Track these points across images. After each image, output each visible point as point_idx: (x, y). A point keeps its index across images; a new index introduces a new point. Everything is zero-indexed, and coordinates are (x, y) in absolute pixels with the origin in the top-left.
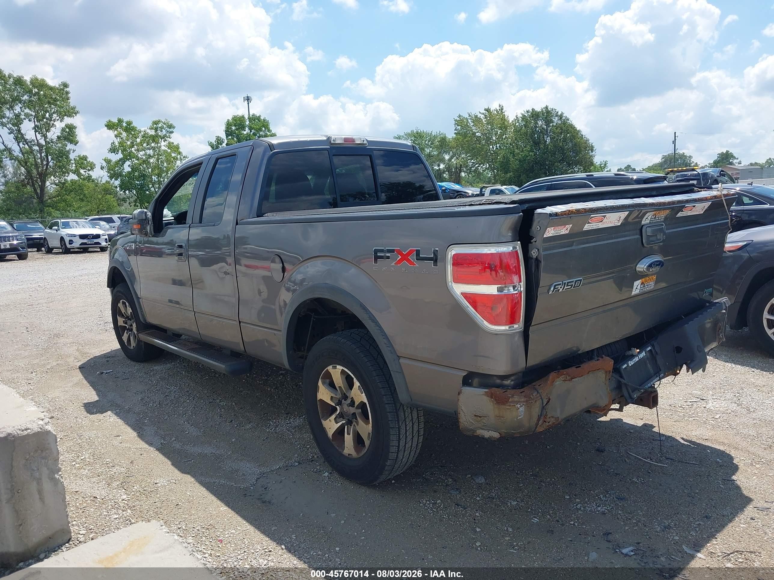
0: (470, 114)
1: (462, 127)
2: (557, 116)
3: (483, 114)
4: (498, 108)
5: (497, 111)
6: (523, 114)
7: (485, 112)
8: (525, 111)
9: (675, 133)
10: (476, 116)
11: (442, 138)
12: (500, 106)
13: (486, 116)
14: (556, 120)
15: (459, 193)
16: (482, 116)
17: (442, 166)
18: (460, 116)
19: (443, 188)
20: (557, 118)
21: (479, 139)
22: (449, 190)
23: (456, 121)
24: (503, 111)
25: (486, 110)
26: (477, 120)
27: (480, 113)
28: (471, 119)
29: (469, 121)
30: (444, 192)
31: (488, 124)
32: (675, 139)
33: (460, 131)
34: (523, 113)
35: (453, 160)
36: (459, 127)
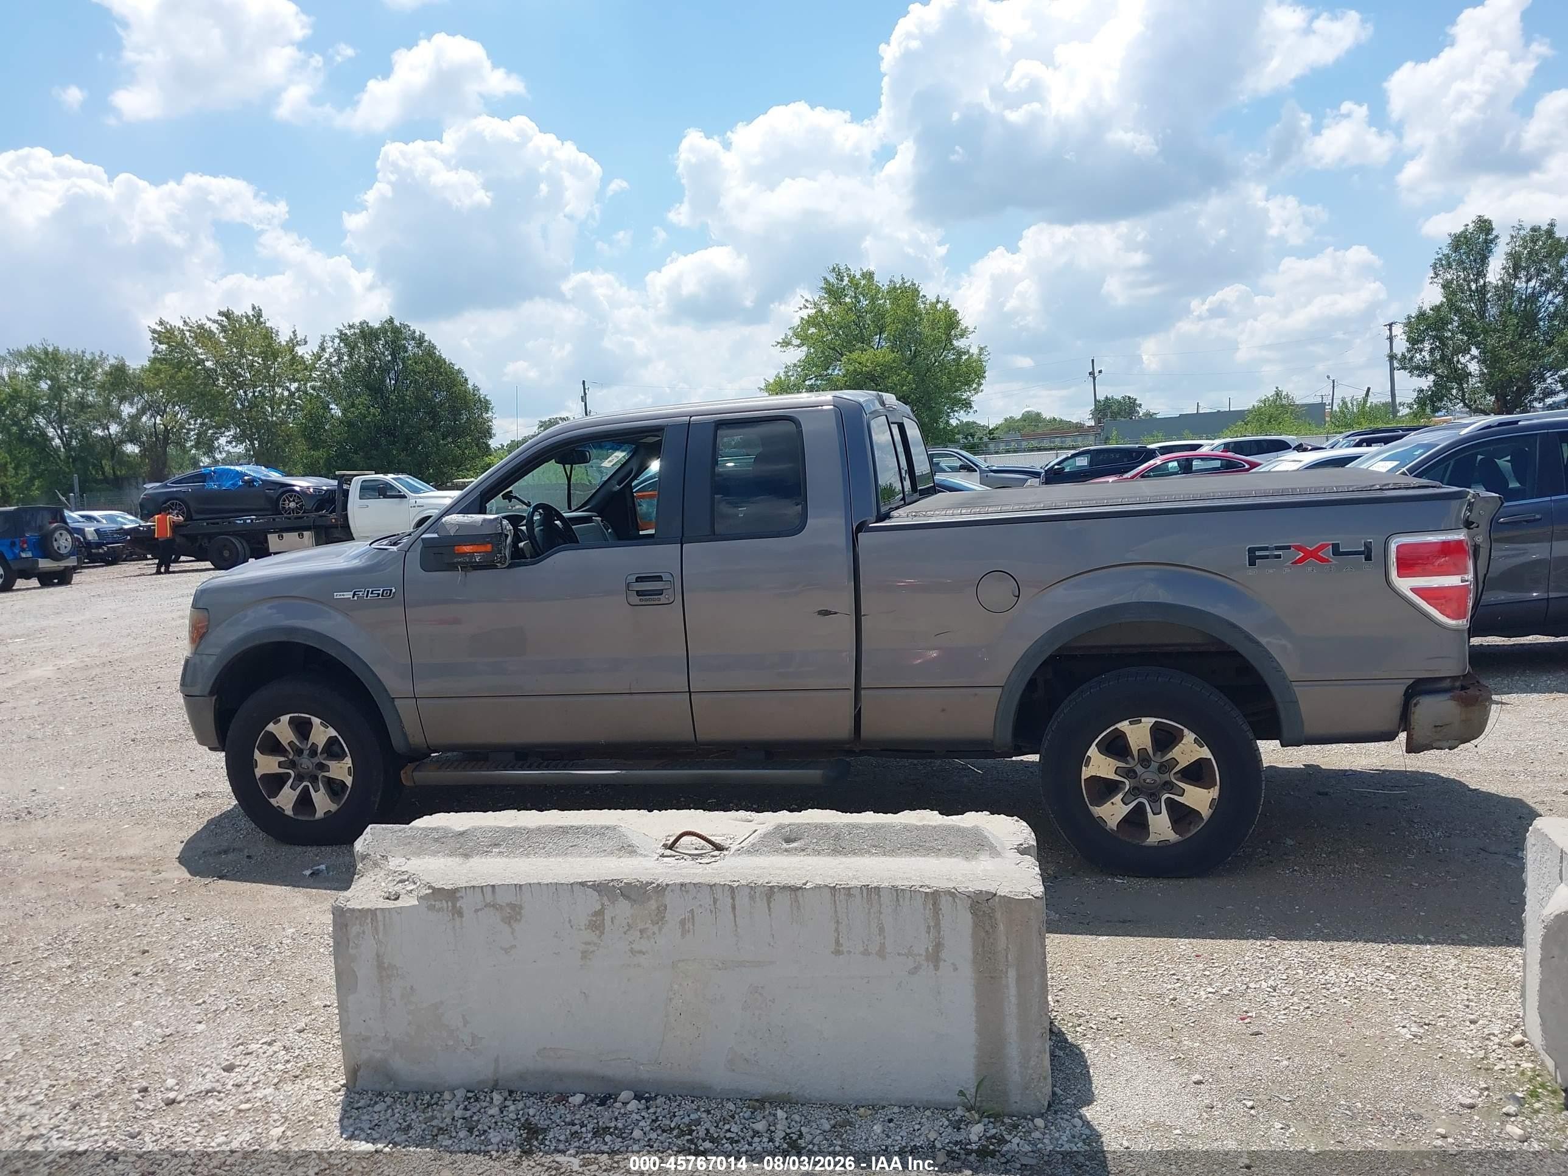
0: (188, 320)
1: (170, 346)
2: (413, 339)
3: (215, 322)
4: (250, 313)
5: (247, 317)
6: (341, 332)
7: (220, 318)
8: (346, 325)
9: (584, 382)
10: (201, 327)
11: (117, 366)
12: (254, 308)
13: (223, 326)
14: (411, 346)
15: (285, 489)
16: (214, 327)
17: (114, 429)
18: (161, 323)
19: (246, 478)
20: (412, 343)
21: (210, 374)
22: (262, 480)
23: (154, 331)
24: (262, 319)
25: (220, 313)
26: (202, 335)
27: (209, 319)
28: (189, 331)
29: (188, 334)
30: (250, 486)
31: (229, 343)
32: (585, 394)
33: (166, 355)
34: (341, 328)
35: (144, 419)
36: (164, 347)
